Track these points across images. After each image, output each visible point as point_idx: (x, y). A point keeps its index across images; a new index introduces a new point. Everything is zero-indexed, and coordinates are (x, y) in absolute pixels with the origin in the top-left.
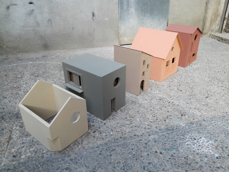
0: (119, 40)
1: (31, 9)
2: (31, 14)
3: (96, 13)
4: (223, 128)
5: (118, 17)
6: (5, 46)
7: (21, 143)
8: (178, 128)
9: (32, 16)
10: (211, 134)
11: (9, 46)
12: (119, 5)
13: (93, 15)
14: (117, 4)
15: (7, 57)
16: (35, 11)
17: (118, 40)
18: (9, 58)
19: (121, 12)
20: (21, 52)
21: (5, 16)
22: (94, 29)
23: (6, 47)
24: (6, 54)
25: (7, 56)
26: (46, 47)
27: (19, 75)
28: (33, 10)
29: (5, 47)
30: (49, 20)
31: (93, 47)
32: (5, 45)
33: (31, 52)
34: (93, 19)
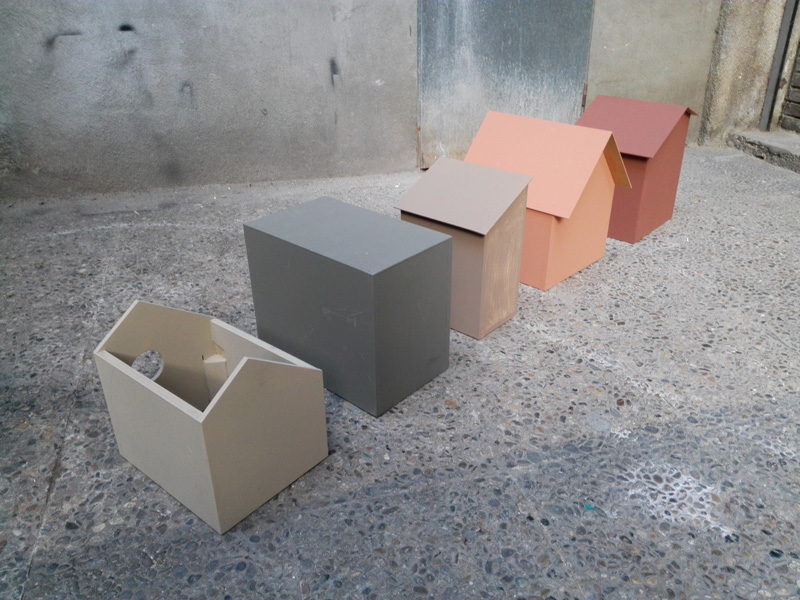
0: (418, 150)
1: (127, 47)
2: (125, 62)
3: (343, 62)
4: (755, 445)
5: (415, 75)
6: (38, 169)
7: (92, 486)
8: (604, 443)
9: (130, 70)
10: (711, 464)
11: (51, 169)
12: (419, 36)
13: (334, 68)
14: (415, 30)
15: (43, 206)
16: (138, 55)
17: (415, 151)
18: (50, 210)
19: (426, 58)
20: (90, 189)
21: (38, 69)
22: (336, 116)
23: (40, 171)
24: (39, 196)
25: (42, 204)
26: (173, 173)
27: (84, 265)
28: (132, 52)
29: (36, 171)
30: (186, 84)
31: (331, 176)
32: (36, 166)
33: (123, 189)
34: (333, 82)
